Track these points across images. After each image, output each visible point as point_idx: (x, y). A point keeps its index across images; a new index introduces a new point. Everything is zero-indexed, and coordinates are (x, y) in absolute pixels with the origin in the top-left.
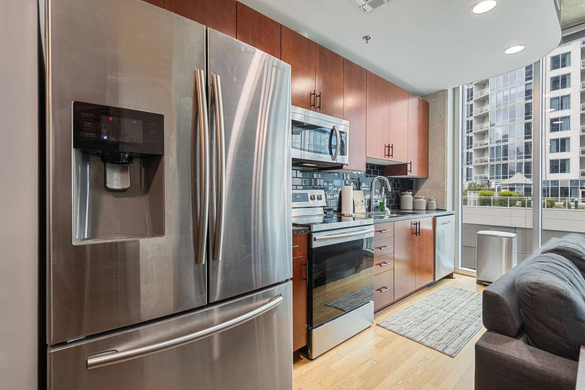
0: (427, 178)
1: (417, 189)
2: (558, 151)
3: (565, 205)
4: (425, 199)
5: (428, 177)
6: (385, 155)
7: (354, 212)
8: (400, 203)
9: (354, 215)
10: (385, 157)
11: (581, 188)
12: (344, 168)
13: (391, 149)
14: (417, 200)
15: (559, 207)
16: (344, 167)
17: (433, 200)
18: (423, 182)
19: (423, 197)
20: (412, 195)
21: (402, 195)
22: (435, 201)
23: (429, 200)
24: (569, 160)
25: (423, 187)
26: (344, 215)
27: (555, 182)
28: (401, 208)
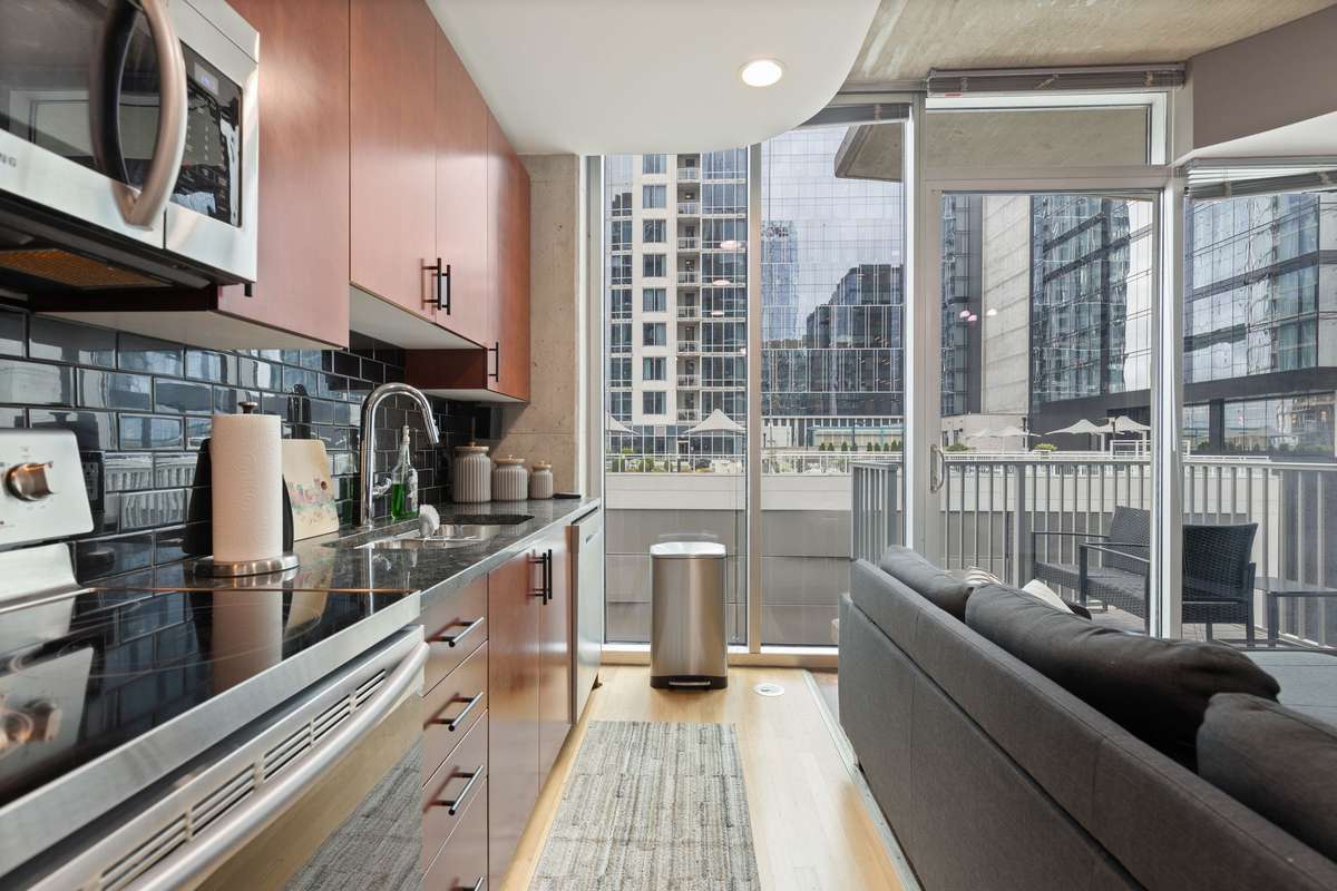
0: (525, 404)
1: (499, 436)
2: (652, 379)
3: (666, 467)
4: (524, 465)
5: (529, 403)
6: (424, 301)
7: (288, 546)
8: (451, 482)
9: (290, 561)
10: (423, 308)
11: (680, 439)
12: (223, 304)
13: (444, 279)
14: (502, 470)
15: (658, 470)
16: (229, 298)
17: (544, 469)
18: (515, 417)
19: (522, 460)
20: (488, 454)
21: (458, 454)
22: (551, 470)
23: (535, 469)
24: (665, 393)
25: (513, 430)
26: (225, 573)
27: (649, 429)
28: (457, 499)
